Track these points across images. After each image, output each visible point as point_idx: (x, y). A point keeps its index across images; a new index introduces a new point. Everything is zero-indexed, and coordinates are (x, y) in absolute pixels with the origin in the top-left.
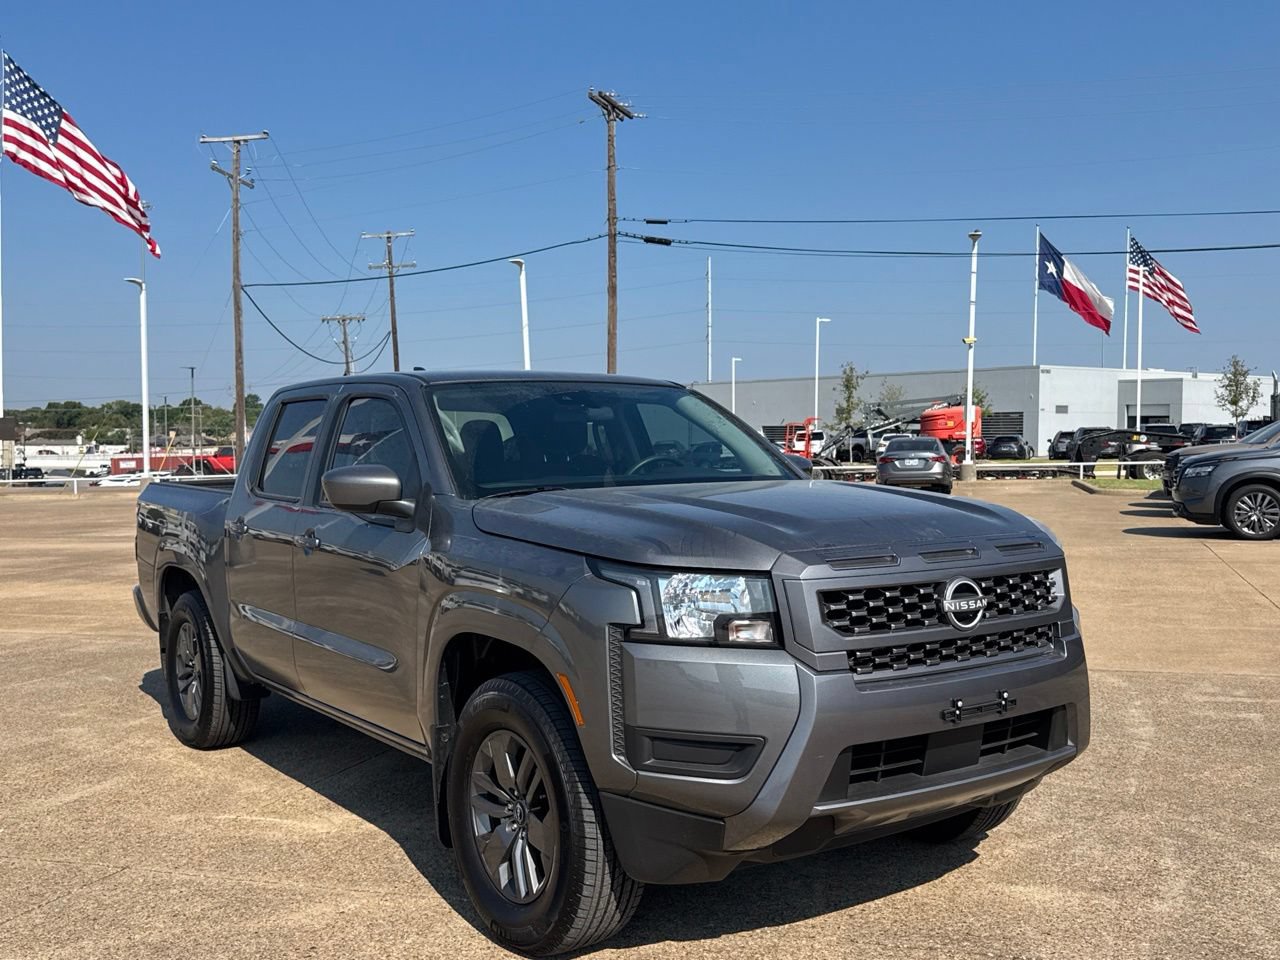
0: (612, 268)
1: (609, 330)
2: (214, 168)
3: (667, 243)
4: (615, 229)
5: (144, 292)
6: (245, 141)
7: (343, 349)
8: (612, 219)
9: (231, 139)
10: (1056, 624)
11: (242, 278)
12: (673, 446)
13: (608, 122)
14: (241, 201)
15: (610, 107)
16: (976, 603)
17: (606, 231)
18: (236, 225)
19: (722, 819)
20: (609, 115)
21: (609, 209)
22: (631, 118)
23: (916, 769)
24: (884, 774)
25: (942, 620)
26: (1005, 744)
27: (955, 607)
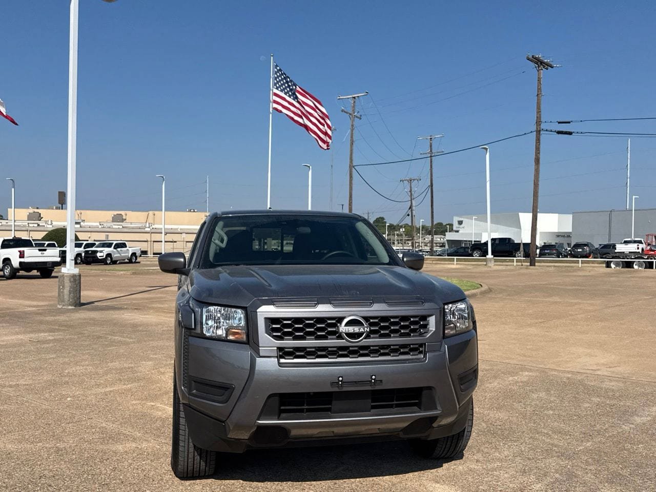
0: (538, 149)
1: (534, 182)
2: (342, 111)
3: (570, 133)
4: (540, 127)
5: (311, 170)
6: (358, 97)
7: (410, 195)
8: (539, 122)
9: (351, 96)
10: (425, 344)
11: (353, 162)
13: (538, 71)
14: (354, 126)
15: (540, 63)
16: (359, 329)
17: (535, 129)
18: (352, 137)
19: (224, 422)
20: (539, 67)
21: (537, 117)
22: (552, 67)
23: (329, 410)
24: (308, 410)
25: (340, 337)
26: (393, 404)
27: (346, 330)
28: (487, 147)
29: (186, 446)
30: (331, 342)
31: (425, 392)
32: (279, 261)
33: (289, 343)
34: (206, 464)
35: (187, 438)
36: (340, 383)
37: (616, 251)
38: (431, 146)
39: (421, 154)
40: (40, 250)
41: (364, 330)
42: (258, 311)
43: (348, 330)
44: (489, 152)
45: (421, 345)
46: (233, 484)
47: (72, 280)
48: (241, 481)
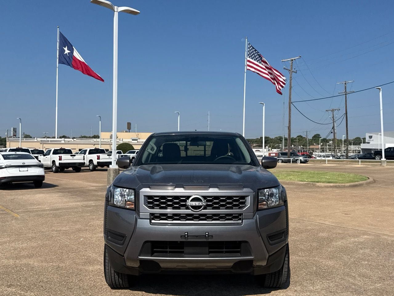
2: (284, 69)
5: (264, 106)
6: (295, 59)
9: (290, 59)
14: (293, 77)
18: (290, 85)
19: (123, 256)
23: (183, 252)
24: (170, 252)
25: (187, 208)
26: (224, 251)
27: (190, 204)
28: (380, 88)
30: (183, 211)
31: (243, 244)
33: (157, 211)
34: (122, 280)
35: (109, 264)
36: (186, 236)
38: (346, 88)
39: (339, 93)
40: (108, 155)
41: (202, 204)
42: (140, 191)
43: (192, 204)
44: (382, 91)
45: (240, 215)
46: (138, 294)
47: (115, 172)
48: (144, 292)
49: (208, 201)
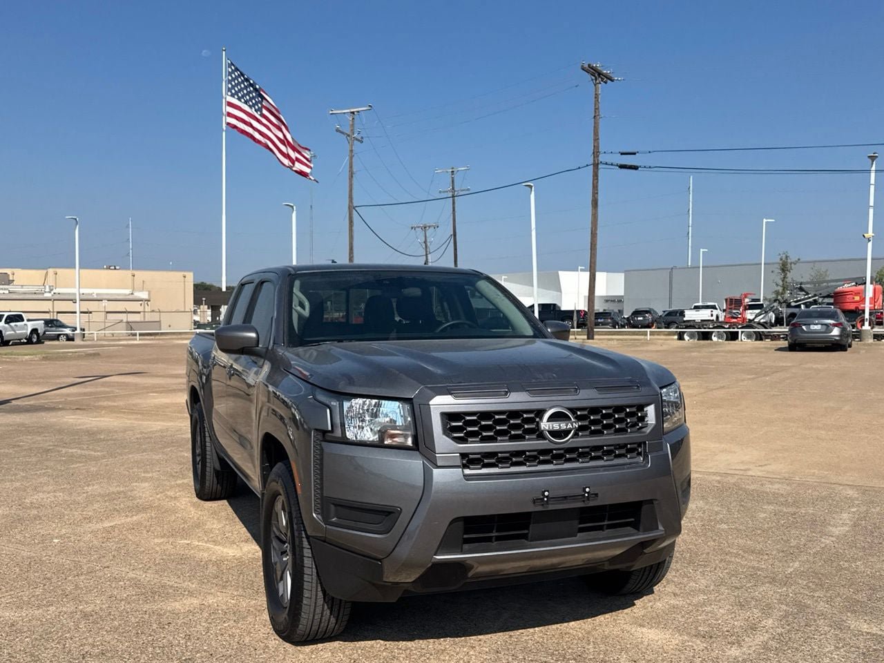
0: (595, 187)
1: (592, 231)
2: (337, 130)
3: (636, 168)
4: (598, 160)
5: (295, 212)
6: (358, 112)
7: (424, 247)
8: (596, 153)
9: (348, 111)
10: (645, 443)
11: (354, 201)
12: (647, 312)
13: (595, 85)
14: (354, 152)
15: (597, 75)
16: (567, 426)
17: (592, 162)
18: (351, 167)
19: (380, 560)
20: (596, 80)
21: (594, 146)
22: (612, 81)
23: (525, 537)
24: (498, 539)
25: (541, 436)
26: (604, 525)
27: (549, 428)
28: (532, 184)
29: (314, 597)
30: (530, 444)
31: (645, 508)
32: (393, 335)
33: (474, 446)
34: (337, 620)
35: (314, 585)
36: (546, 499)
37: (685, 319)
38: (453, 182)
39: (440, 192)
41: (572, 426)
42: (431, 403)
43: (553, 427)
44: (535, 191)
45: (640, 444)
46: (372, 646)
48: (382, 642)
49: (579, 418)
